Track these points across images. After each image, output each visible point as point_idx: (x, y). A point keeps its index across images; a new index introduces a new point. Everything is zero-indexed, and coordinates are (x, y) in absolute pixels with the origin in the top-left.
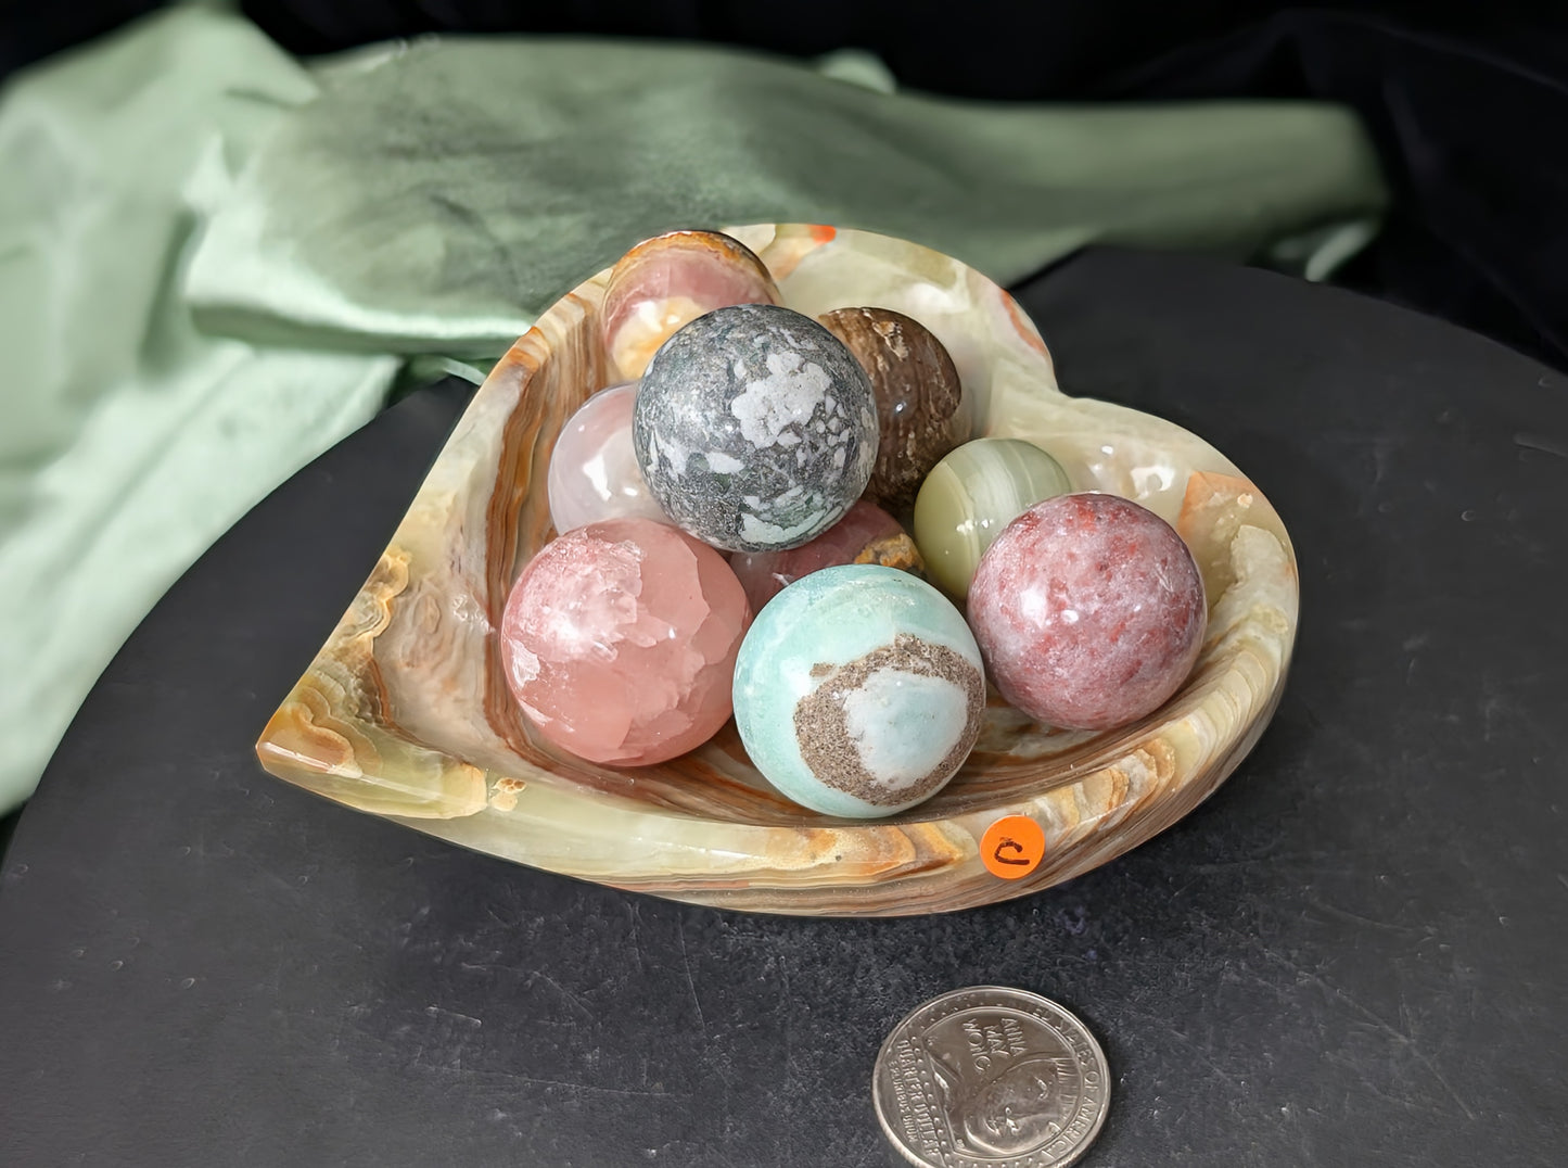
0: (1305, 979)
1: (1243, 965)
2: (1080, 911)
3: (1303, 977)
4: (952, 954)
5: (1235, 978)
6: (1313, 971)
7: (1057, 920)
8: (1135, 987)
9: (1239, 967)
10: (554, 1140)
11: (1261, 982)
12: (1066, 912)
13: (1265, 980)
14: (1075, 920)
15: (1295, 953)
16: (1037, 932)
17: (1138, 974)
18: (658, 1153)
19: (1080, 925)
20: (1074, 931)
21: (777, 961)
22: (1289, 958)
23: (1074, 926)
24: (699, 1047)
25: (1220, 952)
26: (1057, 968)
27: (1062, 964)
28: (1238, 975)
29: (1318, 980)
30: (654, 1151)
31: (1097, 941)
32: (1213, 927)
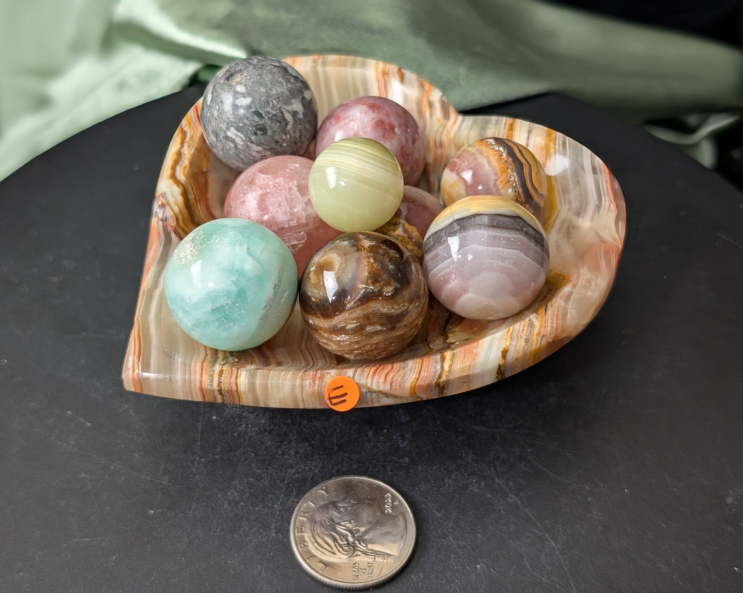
0: (512, 498)
1: (483, 484)
2: (408, 436)
3: (511, 498)
4: (335, 443)
5: (476, 490)
6: (517, 495)
7: (395, 438)
8: (423, 482)
9: (480, 485)
10: (106, 494)
11: (489, 495)
12: (401, 435)
13: (491, 494)
14: (404, 439)
15: (511, 484)
16: (382, 442)
17: (426, 476)
18: (154, 513)
19: (405, 443)
20: (401, 445)
21: (247, 427)
22: (508, 486)
23: (402, 443)
24: (193, 462)
25: (473, 474)
26: (386, 463)
27: (390, 461)
28: (478, 488)
29: (519, 501)
30: (152, 511)
31: (411, 454)
32: (473, 460)
